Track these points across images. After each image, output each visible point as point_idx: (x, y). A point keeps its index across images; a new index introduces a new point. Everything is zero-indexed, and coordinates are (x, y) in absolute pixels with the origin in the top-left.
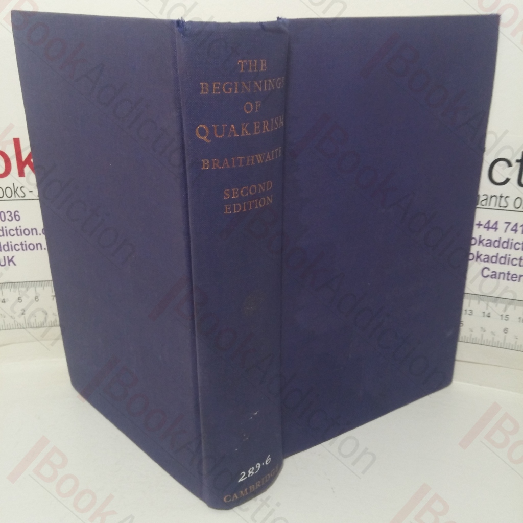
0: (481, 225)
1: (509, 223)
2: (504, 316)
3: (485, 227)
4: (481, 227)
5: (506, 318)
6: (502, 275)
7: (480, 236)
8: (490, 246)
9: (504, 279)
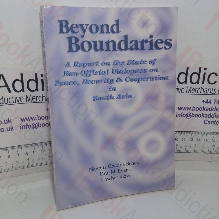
0: (204, 102)
1: (216, 100)
2: (213, 140)
3: (206, 103)
4: (204, 103)
5: (214, 141)
6: (212, 122)
7: (204, 107)
8: (208, 110)
9: (213, 124)
